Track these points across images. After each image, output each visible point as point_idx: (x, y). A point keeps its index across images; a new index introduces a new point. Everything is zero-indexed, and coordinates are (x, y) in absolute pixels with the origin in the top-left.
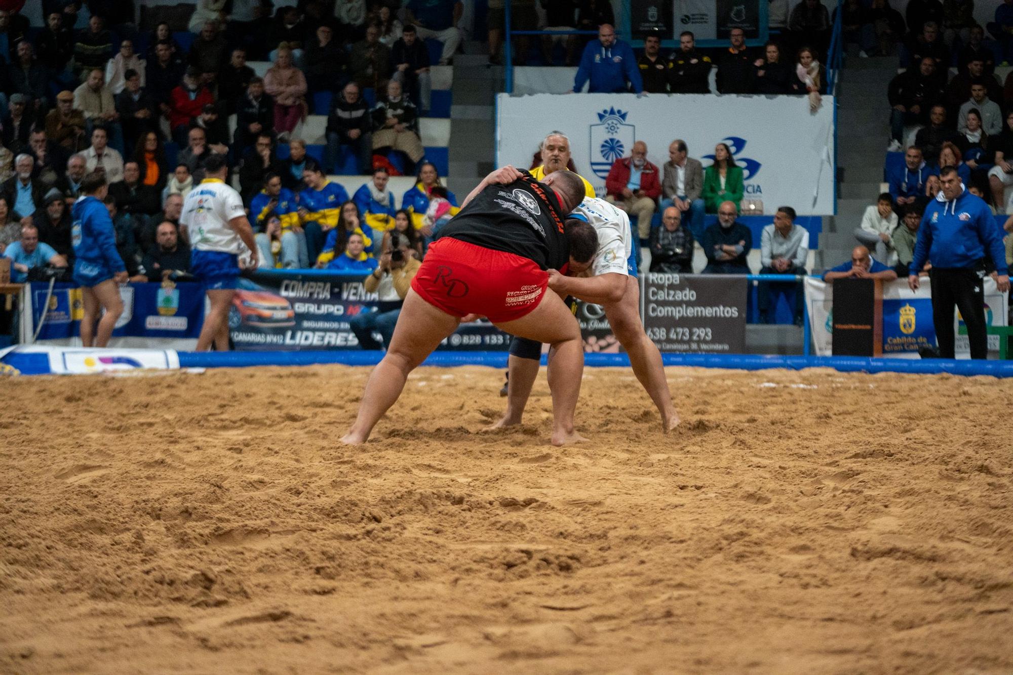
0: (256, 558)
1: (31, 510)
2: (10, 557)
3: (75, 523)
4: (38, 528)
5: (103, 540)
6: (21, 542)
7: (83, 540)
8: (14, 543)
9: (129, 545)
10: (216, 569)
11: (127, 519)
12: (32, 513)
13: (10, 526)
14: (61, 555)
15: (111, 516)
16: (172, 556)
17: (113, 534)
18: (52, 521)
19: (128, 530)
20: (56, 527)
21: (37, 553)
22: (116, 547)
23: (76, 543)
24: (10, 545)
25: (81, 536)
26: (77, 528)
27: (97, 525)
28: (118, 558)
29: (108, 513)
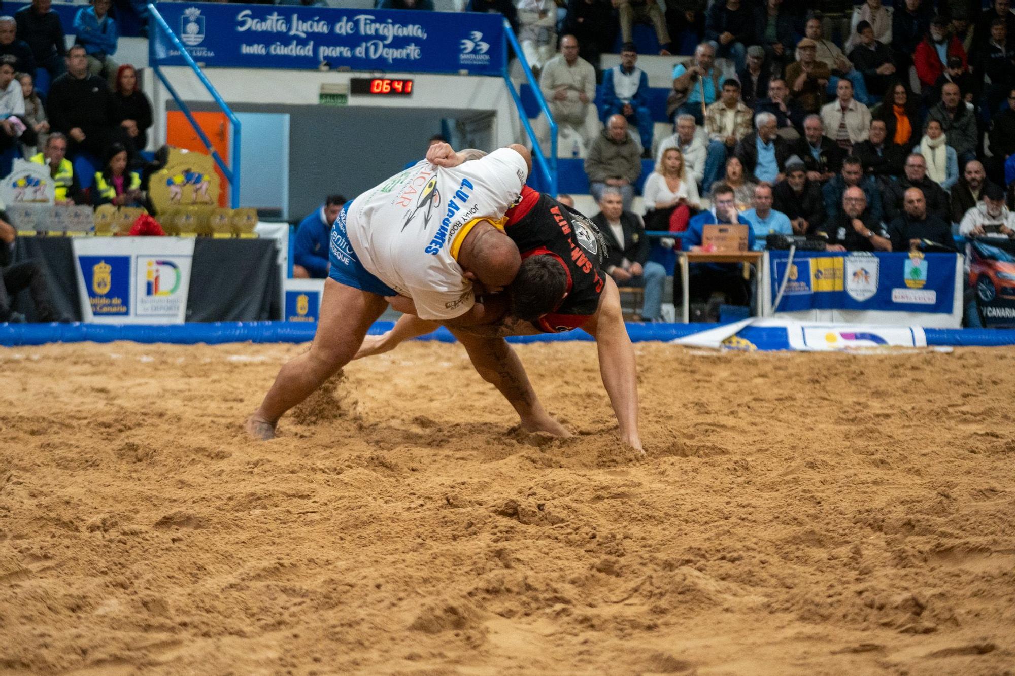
0: (972, 582)
1: (750, 517)
2: (722, 571)
3: (793, 534)
4: (754, 540)
5: (819, 554)
6: (735, 555)
7: (799, 554)
8: (728, 556)
9: (846, 560)
10: (928, 592)
11: (847, 531)
12: (750, 521)
13: (726, 536)
14: (774, 570)
15: (831, 527)
16: (886, 576)
17: (832, 546)
18: (770, 531)
19: (848, 542)
20: (773, 538)
21: (750, 568)
22: (833, 562)
23: (792, 556)
24: (723, 558)
25: (798, 549)
26: (795, 540)
27: (817, 537)
28: (833, 576)
29: (828, 524)
